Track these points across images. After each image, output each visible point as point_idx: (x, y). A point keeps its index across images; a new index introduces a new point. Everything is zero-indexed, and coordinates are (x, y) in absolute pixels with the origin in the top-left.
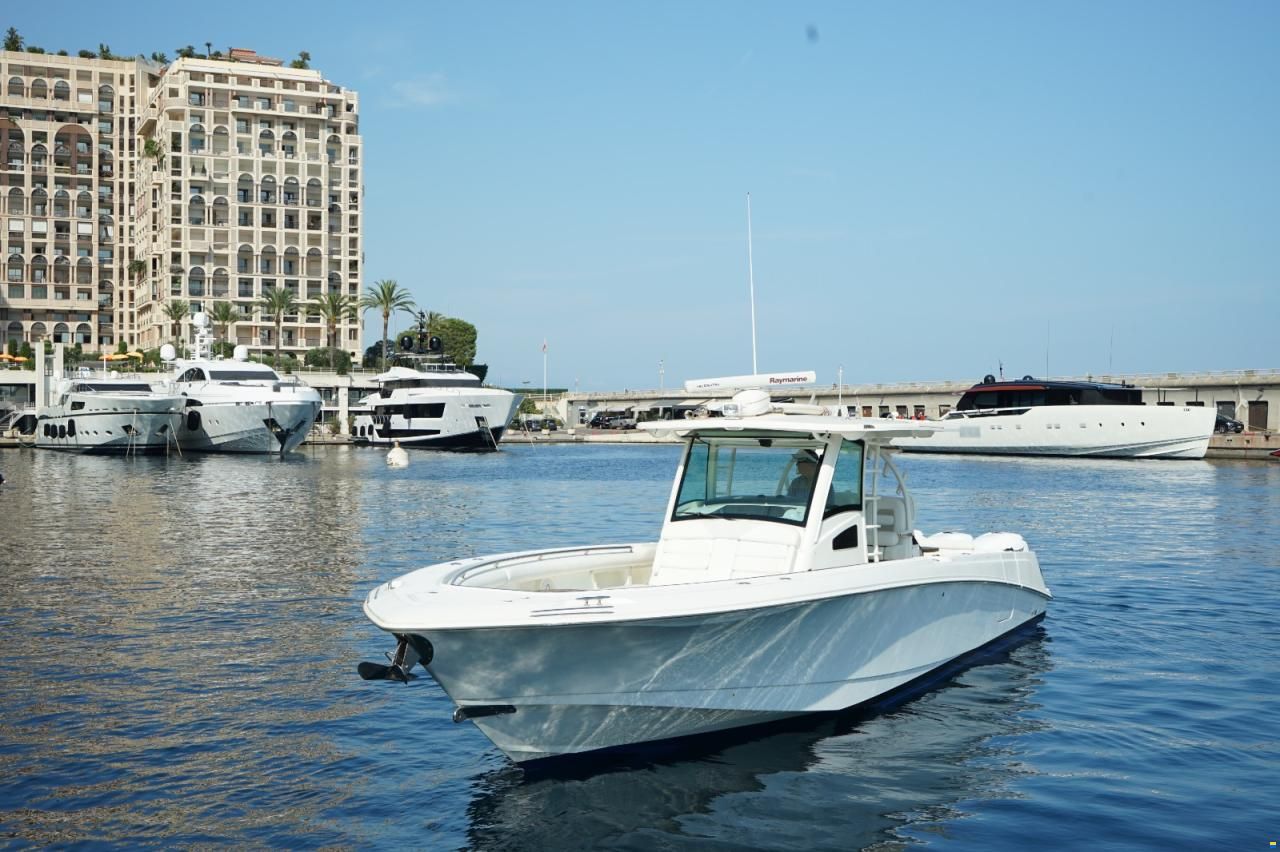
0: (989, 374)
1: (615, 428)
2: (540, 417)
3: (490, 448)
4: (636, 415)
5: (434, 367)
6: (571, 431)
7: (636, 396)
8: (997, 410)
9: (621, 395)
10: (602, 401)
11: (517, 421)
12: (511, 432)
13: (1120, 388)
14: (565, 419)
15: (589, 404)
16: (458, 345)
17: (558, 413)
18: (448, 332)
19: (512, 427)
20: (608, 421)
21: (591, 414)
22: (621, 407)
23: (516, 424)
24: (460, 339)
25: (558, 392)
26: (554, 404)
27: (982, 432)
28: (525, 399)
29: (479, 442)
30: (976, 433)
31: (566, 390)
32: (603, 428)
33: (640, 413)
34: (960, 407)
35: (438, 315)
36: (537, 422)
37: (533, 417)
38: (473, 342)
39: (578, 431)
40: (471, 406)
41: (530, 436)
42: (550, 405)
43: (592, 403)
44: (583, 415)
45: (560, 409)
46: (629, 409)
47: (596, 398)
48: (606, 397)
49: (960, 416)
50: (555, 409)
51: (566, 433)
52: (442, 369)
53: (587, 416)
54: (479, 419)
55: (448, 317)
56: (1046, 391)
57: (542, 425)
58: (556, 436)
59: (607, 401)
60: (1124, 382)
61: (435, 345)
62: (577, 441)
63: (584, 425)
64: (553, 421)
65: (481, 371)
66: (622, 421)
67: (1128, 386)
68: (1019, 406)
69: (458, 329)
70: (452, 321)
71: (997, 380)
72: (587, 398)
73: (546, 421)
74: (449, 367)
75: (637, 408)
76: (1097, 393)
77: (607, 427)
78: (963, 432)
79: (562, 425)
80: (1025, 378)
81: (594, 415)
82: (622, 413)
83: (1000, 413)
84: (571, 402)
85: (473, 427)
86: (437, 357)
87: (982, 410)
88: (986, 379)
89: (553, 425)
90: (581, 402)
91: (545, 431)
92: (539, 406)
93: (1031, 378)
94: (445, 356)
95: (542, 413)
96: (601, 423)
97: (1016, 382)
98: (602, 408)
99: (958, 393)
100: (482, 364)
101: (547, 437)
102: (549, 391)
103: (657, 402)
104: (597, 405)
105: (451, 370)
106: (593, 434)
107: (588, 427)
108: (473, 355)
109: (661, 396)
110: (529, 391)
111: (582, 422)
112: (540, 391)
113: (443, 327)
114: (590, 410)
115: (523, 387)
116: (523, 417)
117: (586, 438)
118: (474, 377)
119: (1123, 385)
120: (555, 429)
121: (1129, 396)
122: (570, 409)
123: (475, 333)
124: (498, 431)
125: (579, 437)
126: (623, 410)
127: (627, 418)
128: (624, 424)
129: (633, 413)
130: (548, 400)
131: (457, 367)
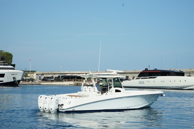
0: (146, 68)
1: (49, 81)
2: (29, 78)
3: (17, 86)
4: (54, 78)
5: (2, 64)
6: (37, 82)
7: (54, 73)
8: (148, 77)
9: (50, 73)
10: (45, 74)
11: (23, 79)
12: (21, 82)
13: (179, 72)
14: (36, 79)
15: (42, 75)
16: (8, 59)
17: (33, 77)
18: (5, 55)
19: (22, 81)
20: (47, 79)
21: (42, 77)
22: (50, 76)
23: (23, 80)
24: (8, 57)
25: (33, 72)
26: (32, 75)
27: (145, 82)
28: (26, 73)
29: (14, 84)
30: (143, 83)
31: (36, 71)
32: (45, 81)
33: (55, 77)
34: (139, 76)
35: (3, 51)
36: (28, 79)
37: (27, 78)
38: (12, 58)
39: (39, 82)
40: (12, 74)
41: (27, 83)
42: (31, 75)
43: (43, 74)
44: (40, 78)
45: (34, 76)
46: (52, 76)
47: (44, 73)
48: (47, 73)
49: (139, 79)
50: (33, 76)
51: (36, 82)
52: (4, 65)
53: (41, 78)
54: (14, 78)
55: (5, 52)
56: (161, 72)
57: (29, 80)
58: (33, 83)
59: (47, 74)
60: (180, 70)
61: (2, 59)
62: (39, 84)
63: (40, 80)
64: (32, 79)
65: (14, 65)
66: (51, 79)
67: (181, 71)
68: (154, 76)
69: (8, 55)
70: (6, 53)
71: (148, 70)
72: (41, 73)
73: (31, 79)
74: (6, 64)
75: (55, 76)
76: (174, 73)
77: (47, 81)
78: (140, 83)
79: (35, 80)
80: (155, 69)
81: (43, 78)
82: (50, 77)
83: (149, 78)
84: (37, 74)
85: (12, 80)
86: (2, 62)
87: (145, 77)
88: (146, 69)
89: (32, 80)
90: (40, 74)
91: (30, 82)
92: (29, 75)
93: (157, 69)
94: (5, 61)
95: (29, 77)
96: (45, 80)
97: (153, 70)
98: (45, 76)
99: (138, 73)
100: (14, 64)
101: (31, 83)
102: (31, 71)
103: (59, 74)
104: (44, 75)
105: (6, 65)
106: (43, 82)
107: (41, 81)
108: (12, 61)
109: (61, 73)
110: (26, 71)
111: (40, 79)
112: (29, 71)
113: (4, 54)
114: (42, 76)
115: (25, 70)
116: (24, 78)
117: (41, 83)
118: (12, 67)
119: (180, 71)
120: (33, 81)
121: (181, 74)
122: (37, 76)
123: (12, 56)
124: (19, 81)
125: (39, 83)
126: (51, 76)
127: (52, 78)
128: (51, 80)
129: (53, 77)
130: (31, 74)
131: (8, 64)
